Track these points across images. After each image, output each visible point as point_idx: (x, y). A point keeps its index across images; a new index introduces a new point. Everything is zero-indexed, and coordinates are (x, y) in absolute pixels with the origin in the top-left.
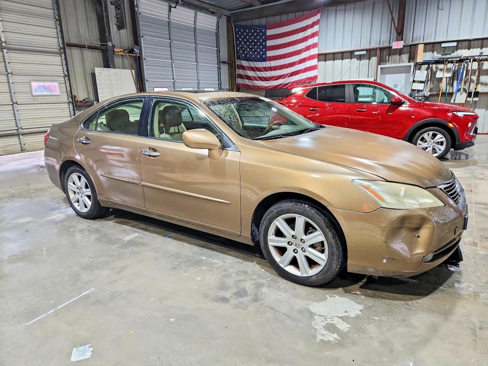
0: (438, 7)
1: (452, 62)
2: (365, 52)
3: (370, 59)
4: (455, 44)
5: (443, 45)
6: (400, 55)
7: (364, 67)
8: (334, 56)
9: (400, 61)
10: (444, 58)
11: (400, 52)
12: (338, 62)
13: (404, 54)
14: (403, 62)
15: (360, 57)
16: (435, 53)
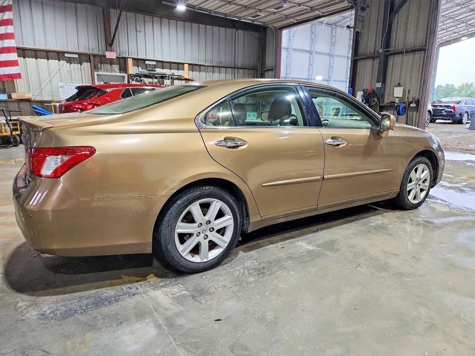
0: (136, 29)
1: (156, 78)
2: (77, 56)
3: (81, 65)
4: (154, 63)
5: (147, 62)
6: (111, 65)
7: (76, 71)
8: (36, 54)
9: (112, 70)
10: (151, 74)
11: (111, 62)
12: (43, 62)
13: (114, 64)
14: (115, 72)
15: (70, 61)
16: (140, 68)
